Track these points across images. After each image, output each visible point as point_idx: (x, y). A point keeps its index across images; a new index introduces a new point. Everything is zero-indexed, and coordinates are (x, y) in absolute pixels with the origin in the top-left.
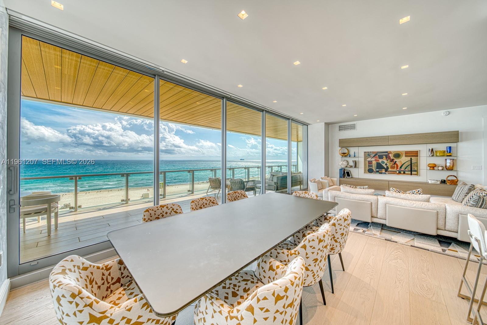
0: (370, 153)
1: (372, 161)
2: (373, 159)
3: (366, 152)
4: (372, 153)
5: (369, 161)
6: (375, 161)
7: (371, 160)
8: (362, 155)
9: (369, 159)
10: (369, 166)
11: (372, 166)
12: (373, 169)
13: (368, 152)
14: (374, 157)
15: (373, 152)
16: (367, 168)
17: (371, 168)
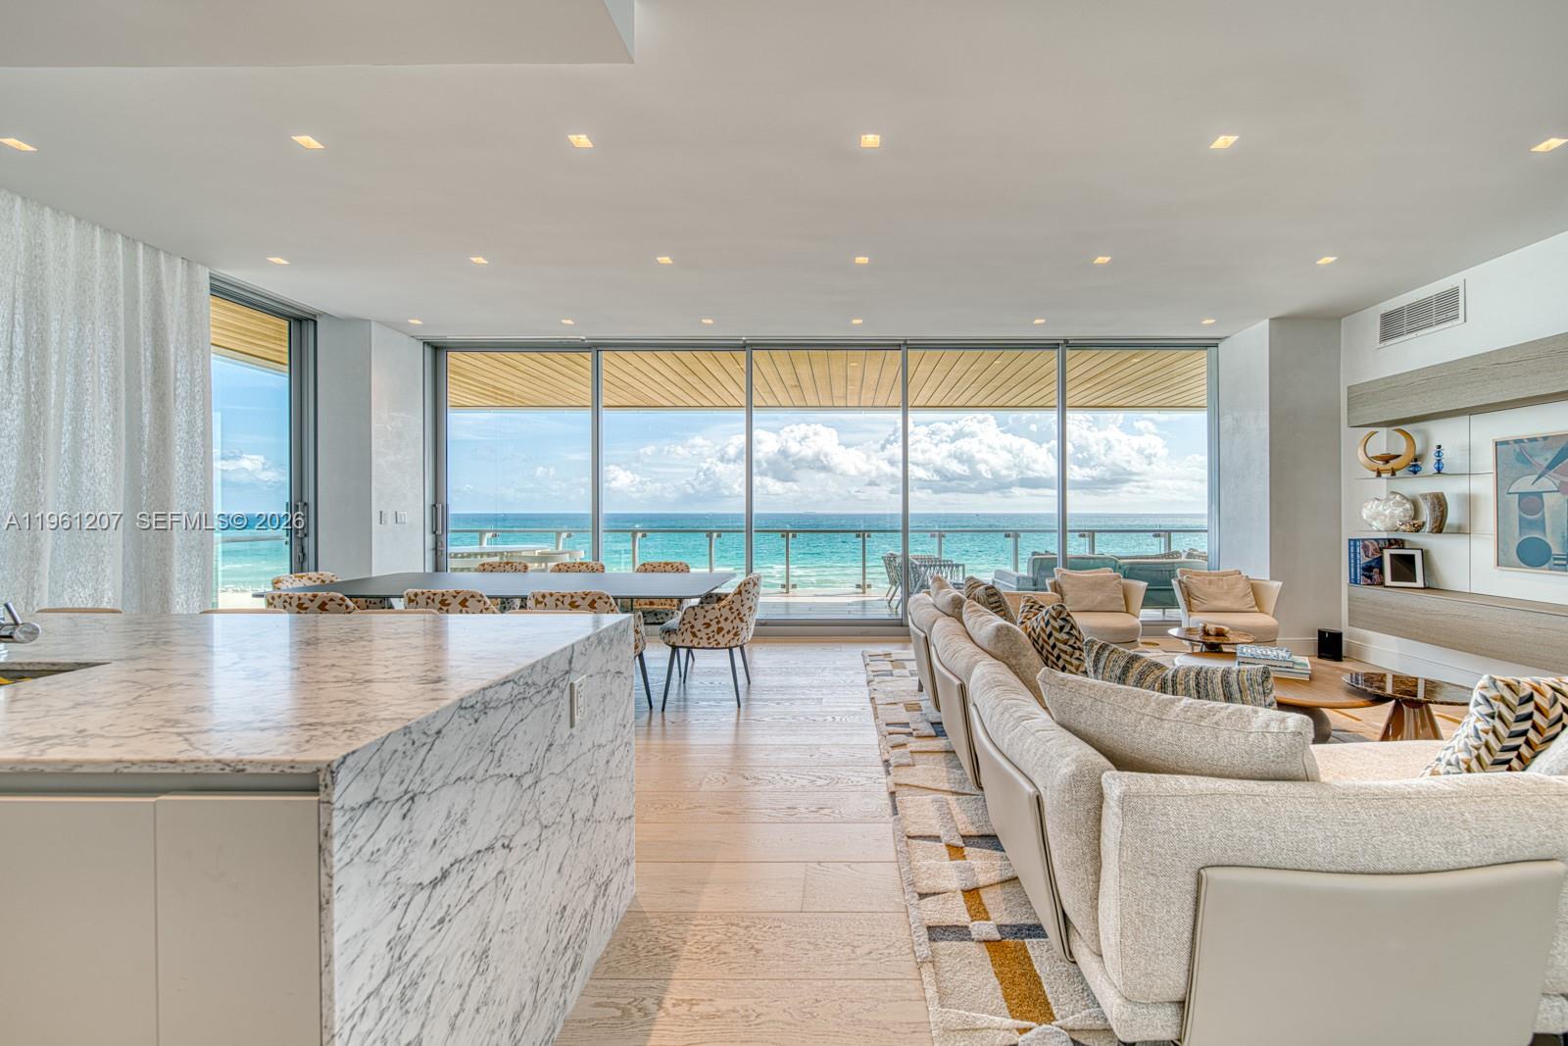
0: (1528, 446)
1: (1539, 494)
2: (1547, 483)
3: (1506, 443)
4: (1541, 443)
5: (1522, 495)
6: (1558, 495)
7: (1534, 489)
8: (1486, 460)
9: (1525, 484)
10: (1524, 524)
11: (1541, 525)
12: (1549, 540)
13: (1516, 441)
14: (1550, 467)
15: (1545, 438)
16: (1515, 538)
17: (1537, 535)
